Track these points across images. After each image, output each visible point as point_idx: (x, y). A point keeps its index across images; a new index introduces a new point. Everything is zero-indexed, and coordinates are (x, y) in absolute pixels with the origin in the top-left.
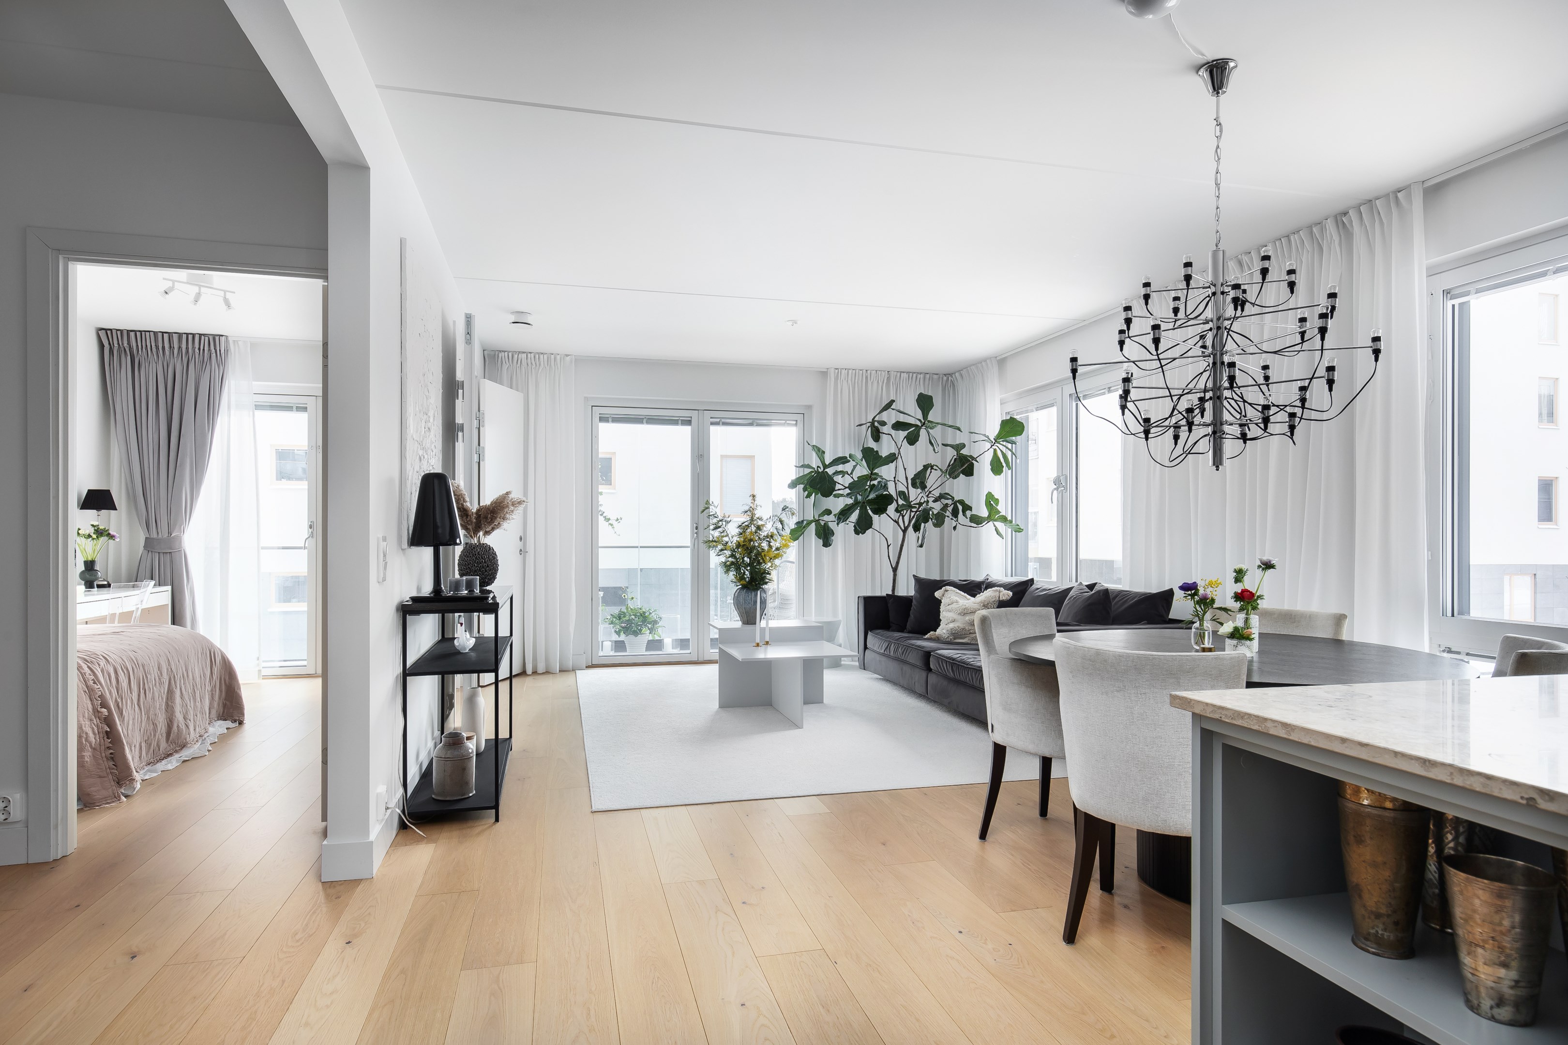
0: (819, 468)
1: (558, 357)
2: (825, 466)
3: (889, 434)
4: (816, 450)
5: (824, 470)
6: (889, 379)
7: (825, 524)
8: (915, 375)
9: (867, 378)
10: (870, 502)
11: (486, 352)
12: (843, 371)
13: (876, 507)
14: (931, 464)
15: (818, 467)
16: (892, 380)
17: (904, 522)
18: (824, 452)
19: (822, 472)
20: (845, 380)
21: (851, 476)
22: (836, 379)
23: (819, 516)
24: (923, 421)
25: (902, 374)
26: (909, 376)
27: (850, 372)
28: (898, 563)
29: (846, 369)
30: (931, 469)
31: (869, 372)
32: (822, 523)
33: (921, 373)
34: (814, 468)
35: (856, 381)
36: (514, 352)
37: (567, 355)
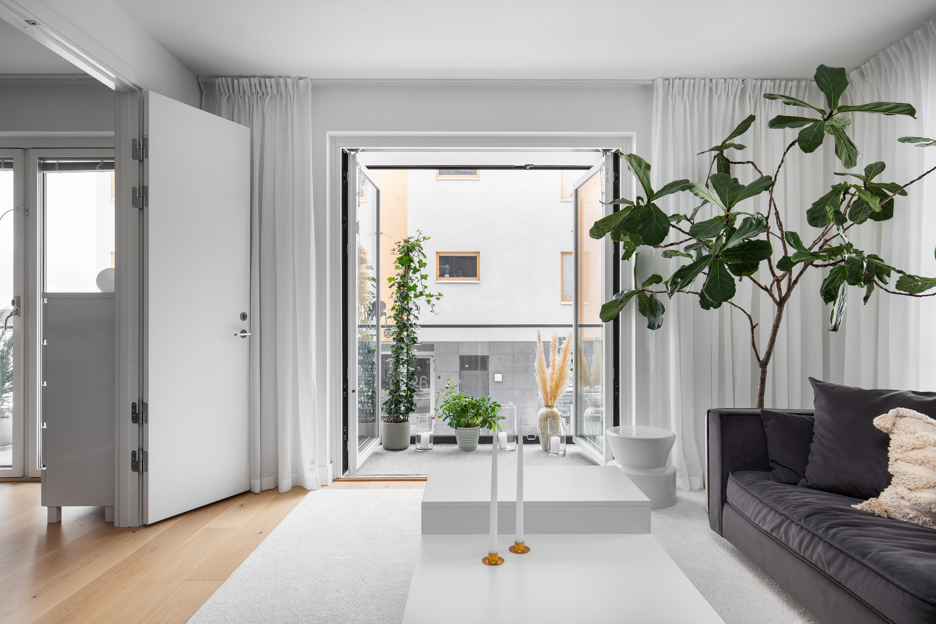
0: (640, 201)
1: (289, 81)
2: (651, 195)
3: (748, 162)
4: (635, 164)
5: (649, 201)
6: (743, 90)
7: (651, 295)
8: (783, 83)
9: (711, 90)
10: (728, 255)
11: (200, 80)
12: (677, 82)
13: (740, 262)
14: (846, 183)
15: (639, 198)
16: (749, 91)
17: (779, 289)
18: (648, 167)
19: (645, 206)
20: (679, 94)
21: (692, 221)
22: (666, 94)
23: (644, 284)
24: (828, 111)
25: (765, 82)
26: (774, 85)
27: (687, 82)
28: (769, 354)
29: (680, 79)
30: (844, 195)
31: (714, 81)
32: (648, 294)
33: (792, 80)
34: (633, 202)
35: (696, 95)
36: (233, 77)
37: (301, 79)
